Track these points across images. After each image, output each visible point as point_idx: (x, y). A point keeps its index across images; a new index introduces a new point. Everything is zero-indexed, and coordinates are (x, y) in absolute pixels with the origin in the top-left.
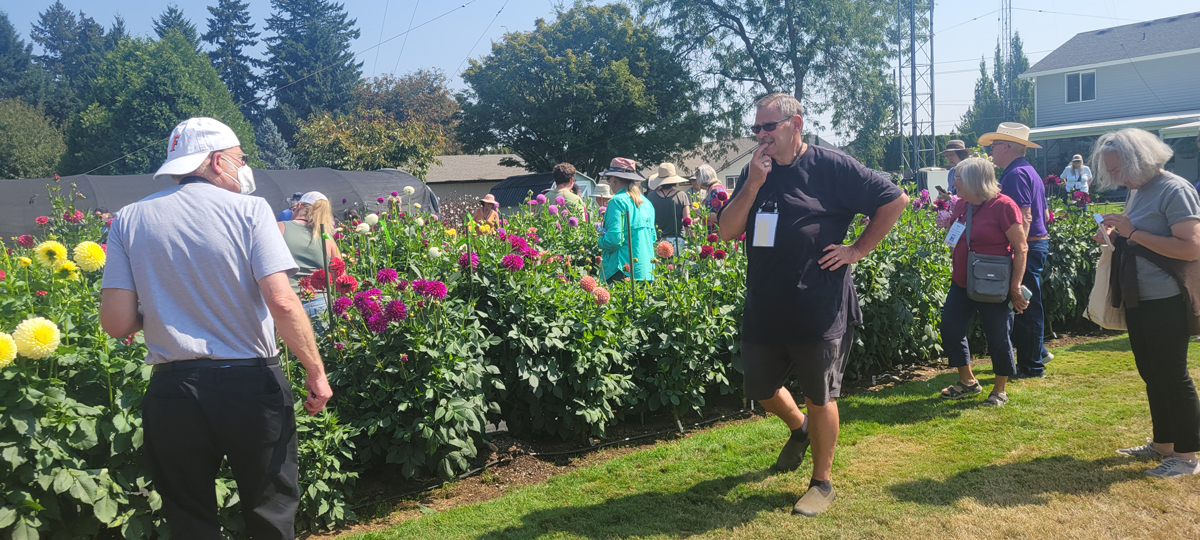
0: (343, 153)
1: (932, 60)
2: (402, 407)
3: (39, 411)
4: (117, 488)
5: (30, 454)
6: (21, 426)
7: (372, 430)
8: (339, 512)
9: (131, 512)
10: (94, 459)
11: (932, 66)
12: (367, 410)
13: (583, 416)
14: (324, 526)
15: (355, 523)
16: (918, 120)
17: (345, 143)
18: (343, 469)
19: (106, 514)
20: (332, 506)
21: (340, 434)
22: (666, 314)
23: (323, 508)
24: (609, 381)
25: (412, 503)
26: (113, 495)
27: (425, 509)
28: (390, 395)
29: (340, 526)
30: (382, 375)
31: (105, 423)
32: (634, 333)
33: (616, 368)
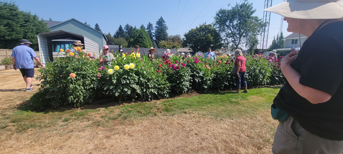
0: (165, 46)
1: (268, 35)
2: (178, 82)
3: (131, 76)
4: (140, 88)
5: (130, 81)
6: (129, 78)
7: (173, 85)
8: (168, 96)
9: (141, 92)
10: (137, 84)
11: (268, 36)
12: (172, 82)
13: (204, 87)
14: (165, 98)
15: (169, 98)
16: (264, 45)
17: (166, 45)
18: (169, 90)
19: (138, 91)
20: (167, 95)
21: (168, 85)
22: (219, 73)
23: (166, 95)
24: (209, 82)
25: (178, 96)
26: (139, 89)
27: (180, 97)
28: (176, 80)
29: (168, 98)
30: (175, 77)
31: (139, 79)
32: (213, 75)
33: (210, 80)
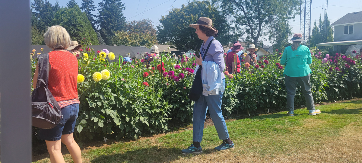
1: (310, 18)
2: (183, 101)
3: (104, 93)
4: (118, 116)
5: (102, 103)
6: (101, 97)
7: (175, 107)
8: (166, 128)
9: (121, 122)
10: (114, 108)
11: (310, 20)
12: (173, 102)
13: (226, 109)
14: (162, 132)
15: (170, 132)
16: (306, 36)
18: (169, 117)
19: (117, 122)
20: (165, 127)
22: (248, 83)
23: (163, 127)
24: (232, 100)
25: (182, 128)
26: (118, 117)
27: (186, 130)
28: (179, 99)
29: (167, 132)
30: (177, 93)
31: (117, 98)
32: (238, 88)
33: (233, 97)
